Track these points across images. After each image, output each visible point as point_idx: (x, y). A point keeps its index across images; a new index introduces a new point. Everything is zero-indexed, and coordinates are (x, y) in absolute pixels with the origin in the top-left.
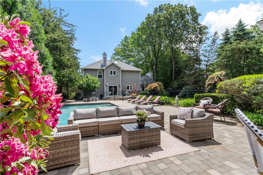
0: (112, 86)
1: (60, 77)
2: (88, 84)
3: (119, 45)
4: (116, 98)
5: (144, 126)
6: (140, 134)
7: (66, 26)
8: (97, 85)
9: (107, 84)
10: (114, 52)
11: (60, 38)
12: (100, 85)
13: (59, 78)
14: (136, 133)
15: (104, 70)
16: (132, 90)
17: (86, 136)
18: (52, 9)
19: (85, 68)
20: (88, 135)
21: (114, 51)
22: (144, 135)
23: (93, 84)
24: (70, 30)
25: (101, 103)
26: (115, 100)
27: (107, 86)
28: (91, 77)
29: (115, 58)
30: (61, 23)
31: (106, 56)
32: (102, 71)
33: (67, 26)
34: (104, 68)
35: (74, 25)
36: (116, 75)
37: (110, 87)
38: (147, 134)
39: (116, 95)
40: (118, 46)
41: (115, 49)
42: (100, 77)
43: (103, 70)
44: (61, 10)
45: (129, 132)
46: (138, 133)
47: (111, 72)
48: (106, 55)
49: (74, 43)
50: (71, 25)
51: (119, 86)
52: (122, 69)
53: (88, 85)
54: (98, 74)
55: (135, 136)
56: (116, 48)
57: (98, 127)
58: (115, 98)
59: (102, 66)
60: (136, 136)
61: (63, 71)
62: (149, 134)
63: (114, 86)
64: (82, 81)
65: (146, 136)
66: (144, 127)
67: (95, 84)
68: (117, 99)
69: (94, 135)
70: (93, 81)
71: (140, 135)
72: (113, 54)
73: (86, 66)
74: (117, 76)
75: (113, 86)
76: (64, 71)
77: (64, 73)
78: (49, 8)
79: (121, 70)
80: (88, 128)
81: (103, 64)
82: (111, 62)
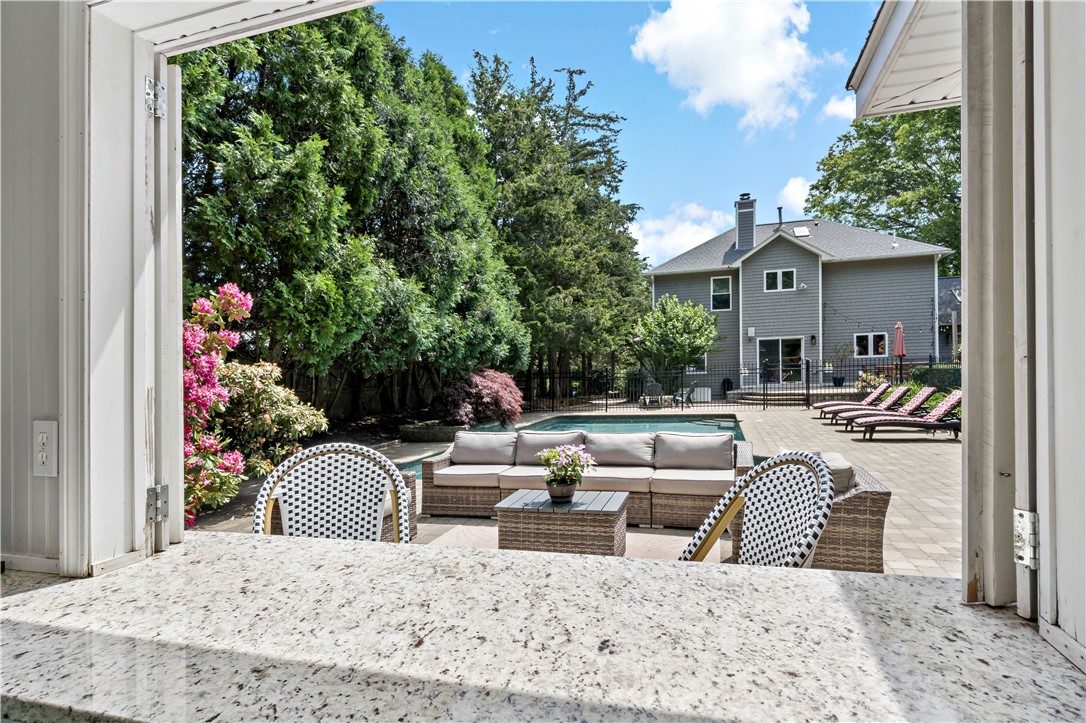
0: (778, 340)
1: (542, 320)
2: (667, 335)
3: (847, 138)
4: (775, 395)
5: (568, 500)
6: (538, 524)
7: (588, 125)
8: (703, 339)
9: (751, 332)
10: (820, 176)
11: (549, 185)
12: (715, 340)
13: (539, 324)
14: (524, 518)
15: (737, 270)
16: (886, 355)
17: (466, 513)
18: (539, 85)
19: (659, 272)
20: (471, 513)
21: (819, 169)
22: (551, 527)
23: (686, 336)
24: (599, 137)
25: (698, 416)
26: (767, 404)
27: (750, 340)
28: (679, 310)
29: (828, 201)
30: (571, 122)
31: (752, 207)
32: (730, 277)
33: (593, 126)
34: (738, 264)
35: (613, 115)
36: (795, 289)
37: (768, 347)
38: (561, 528)
39: (771, 382)
40: (841, 144)
41: (822, 163)
42: (721, 302)
43: (735, 273)
44: (571, 73)
45: (501, 511)
46: (530, 518)
47: (772, 278)
48: (751, 204)
49: (620, 181)
50: (605, 117)
51: (813, 337)
52: (825, 258)
53: (664, 340)
54: (712, 293)
55: (520, 525)
56: (830, 155)
57: (498, 492)
58: (767, 395)
59: (732, 254)
60: (525, 526)
61: (554, 297)
62: (567, 528)
63: (783, 341)
64: (645, 325)
65: (558, 533)
66: (570, 502)
67: (695, 337)
68: (787, 400)
69: (487, 514)
70: (687, 324)
71: (536, 526)
72: (814, 187)
73: (661, 266)
74: (801, 292)
75: (780, 338)
76: (558, 298)
77: (559, 305)
78: (531, 85)
79: (823, 264)
80: (471, 491)
81: (737, 247)
82: (776, 231)
